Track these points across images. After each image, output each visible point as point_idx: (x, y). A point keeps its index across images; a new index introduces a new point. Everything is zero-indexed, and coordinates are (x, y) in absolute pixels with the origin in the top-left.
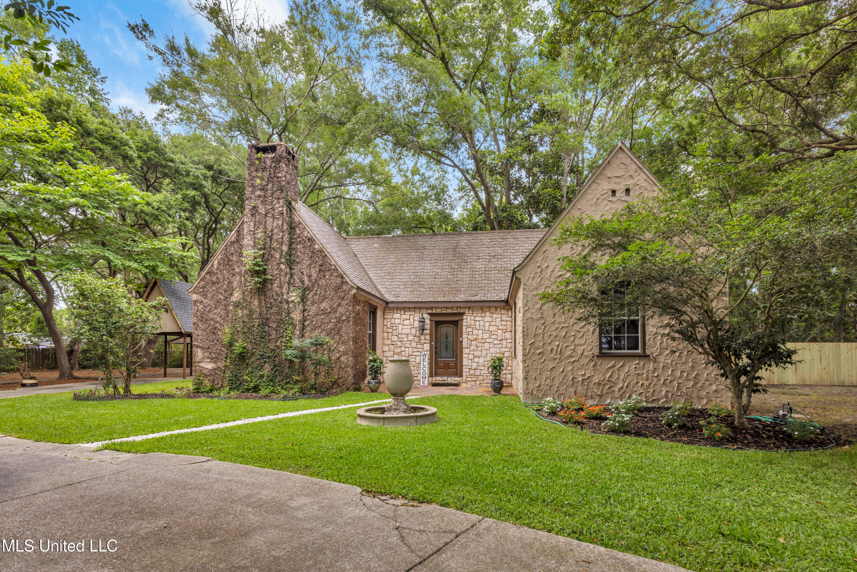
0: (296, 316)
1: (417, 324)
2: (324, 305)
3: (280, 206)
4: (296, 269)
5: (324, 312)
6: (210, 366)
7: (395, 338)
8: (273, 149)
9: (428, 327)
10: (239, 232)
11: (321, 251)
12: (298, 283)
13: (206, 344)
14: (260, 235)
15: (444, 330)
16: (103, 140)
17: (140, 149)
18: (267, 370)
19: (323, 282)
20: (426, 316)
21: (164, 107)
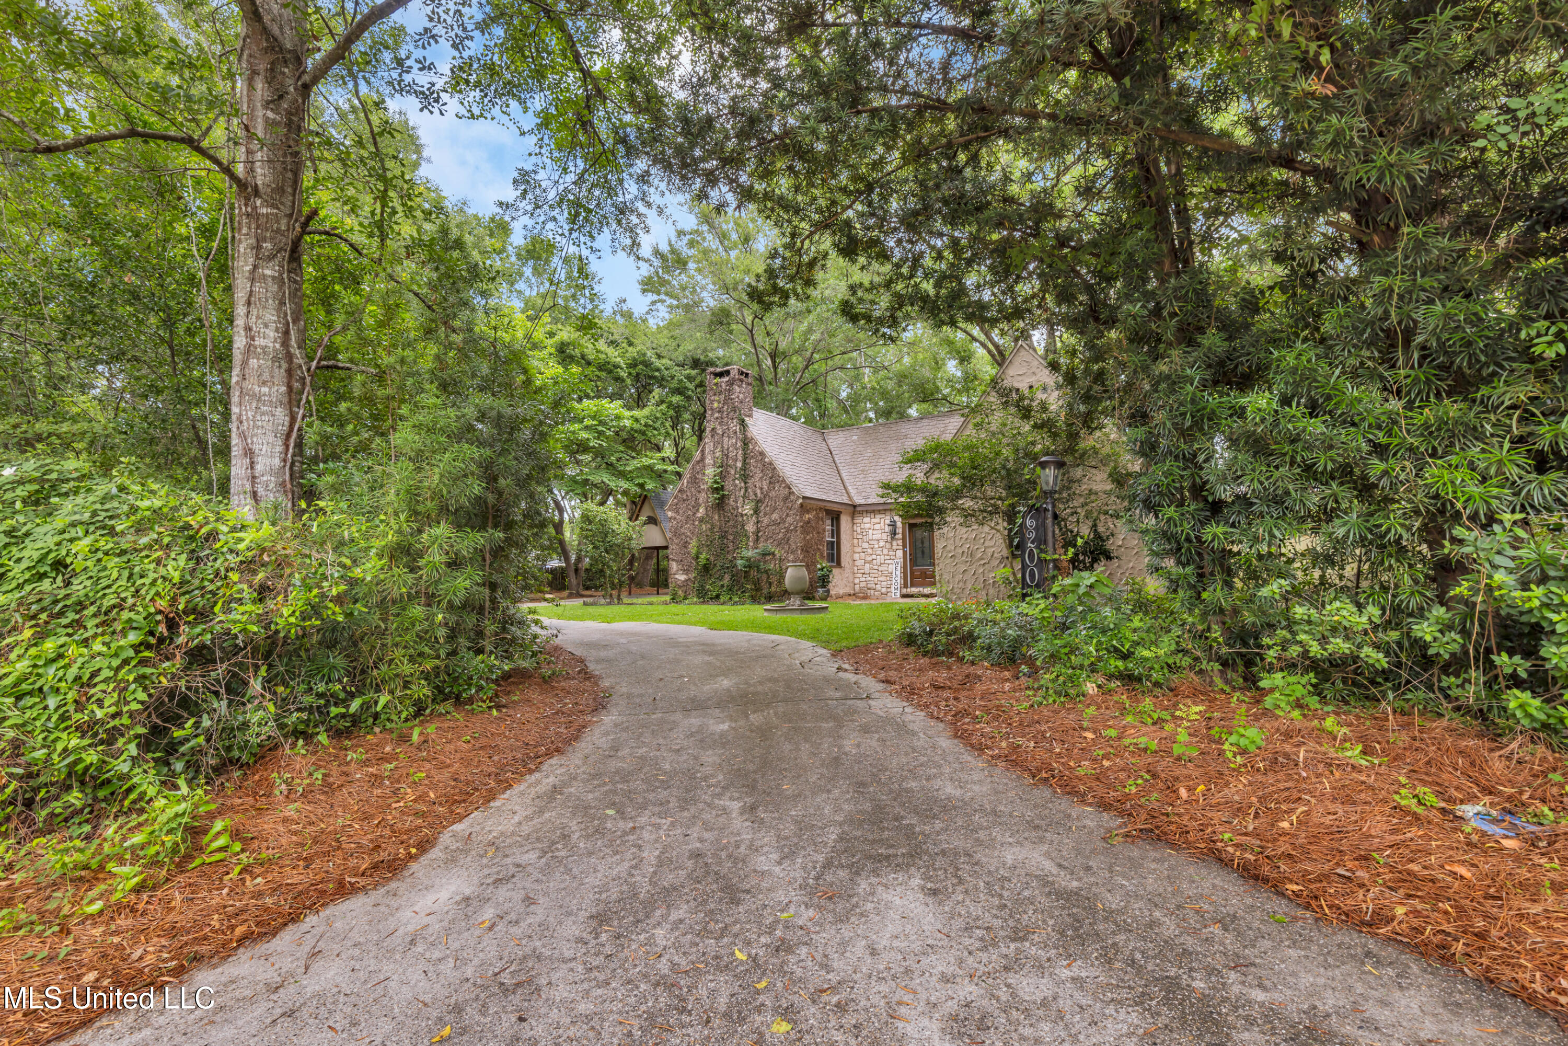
0: (750, 528)
1: (887, 529)
2: (775, 516)
3: (734, 426)
4: (750, 482)
5: (775, 523)
6: (682, 577)
7: (865, 545)
8: (728, 373)
9: (899, 530)
10: (703, 451)
11: (771, 464)
12: (752, 497)
13: (680, 557)
14: (718, 454)
15: (919, 533)
16: (601, 368)
17: (630, 366)
18: (726, 580)
19: (772, 494)
20: (897, 518)
21: (655, 297)
